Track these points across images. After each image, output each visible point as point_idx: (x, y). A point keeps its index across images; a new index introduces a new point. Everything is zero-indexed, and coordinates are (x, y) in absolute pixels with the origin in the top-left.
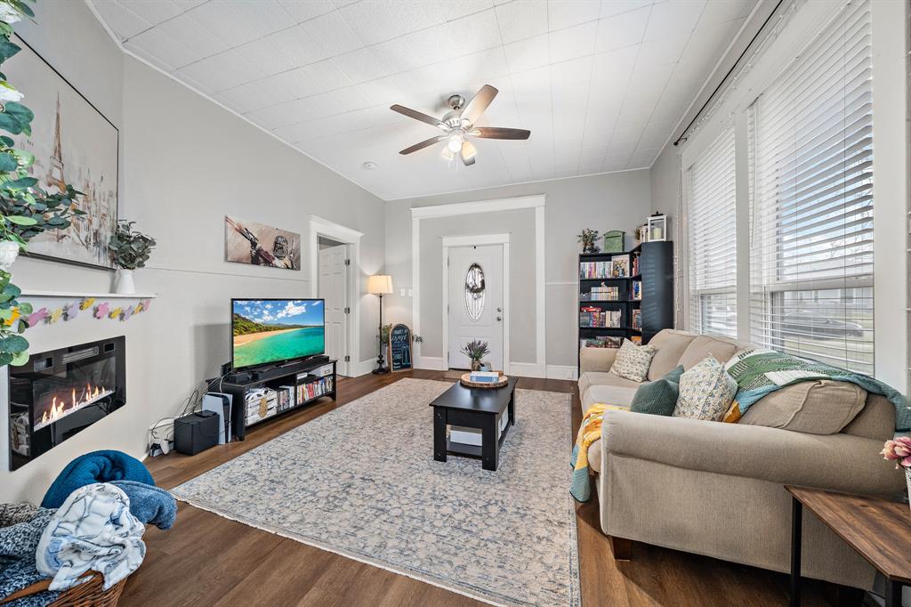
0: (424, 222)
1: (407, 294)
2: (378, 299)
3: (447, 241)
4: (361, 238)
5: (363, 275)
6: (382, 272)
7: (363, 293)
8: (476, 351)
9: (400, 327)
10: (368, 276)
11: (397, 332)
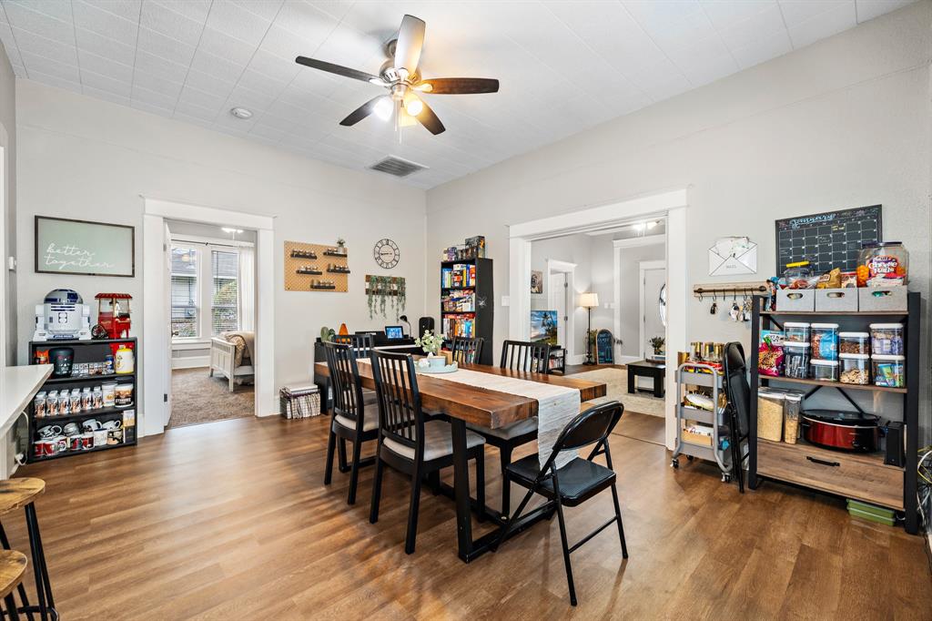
0: (624, 252)
1: (609, 306)
2: (586, 311)
3: (643, 265)
4: (576, 268)
5: (577, 294)
6: (590, 290)
7: (576, 306)
8: (656, 343)
9: (603, 332)
10: (579, 294)
11: (601, 336)
